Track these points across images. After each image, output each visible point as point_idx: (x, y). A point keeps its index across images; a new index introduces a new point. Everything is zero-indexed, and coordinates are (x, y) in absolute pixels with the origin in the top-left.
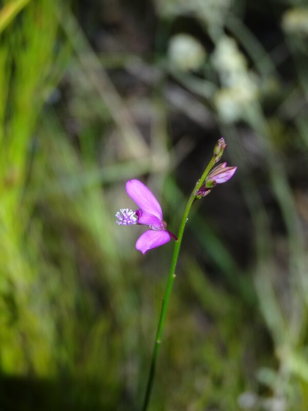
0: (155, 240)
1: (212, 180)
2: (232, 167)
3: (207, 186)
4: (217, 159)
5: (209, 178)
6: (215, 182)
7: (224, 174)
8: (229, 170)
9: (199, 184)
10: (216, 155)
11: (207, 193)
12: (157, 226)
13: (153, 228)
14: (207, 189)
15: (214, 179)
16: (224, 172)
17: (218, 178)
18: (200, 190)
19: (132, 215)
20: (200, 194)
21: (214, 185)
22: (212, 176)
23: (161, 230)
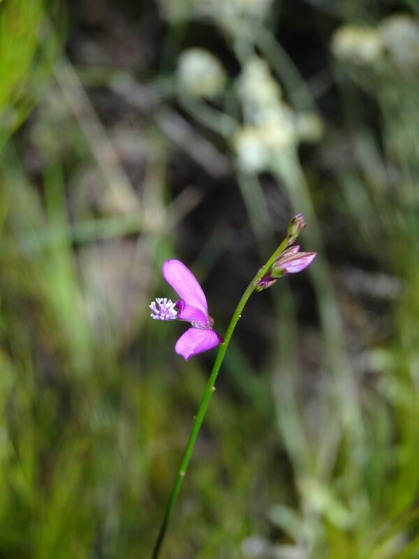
0: (199, 341)
1: (281, 268)
2: (309, 253)
3: (274, 275)
4: (291, 241)
5: (277, 265)
6: (285, 270)
7: (298, 262)
8: (307, 256)
9: (262, 272)
10: (291, 236)
11: (271, 283)
12: (202, 324)
13: (196, 325)
14: (272, 279)
15: (284, 266)
16: (299, 258)
17: (289, 266)
18: (262, 280)
19: (172, 307)
20: (263, 284)
21: (283, 274)
22: (281, 262)
23: (207, 329)
